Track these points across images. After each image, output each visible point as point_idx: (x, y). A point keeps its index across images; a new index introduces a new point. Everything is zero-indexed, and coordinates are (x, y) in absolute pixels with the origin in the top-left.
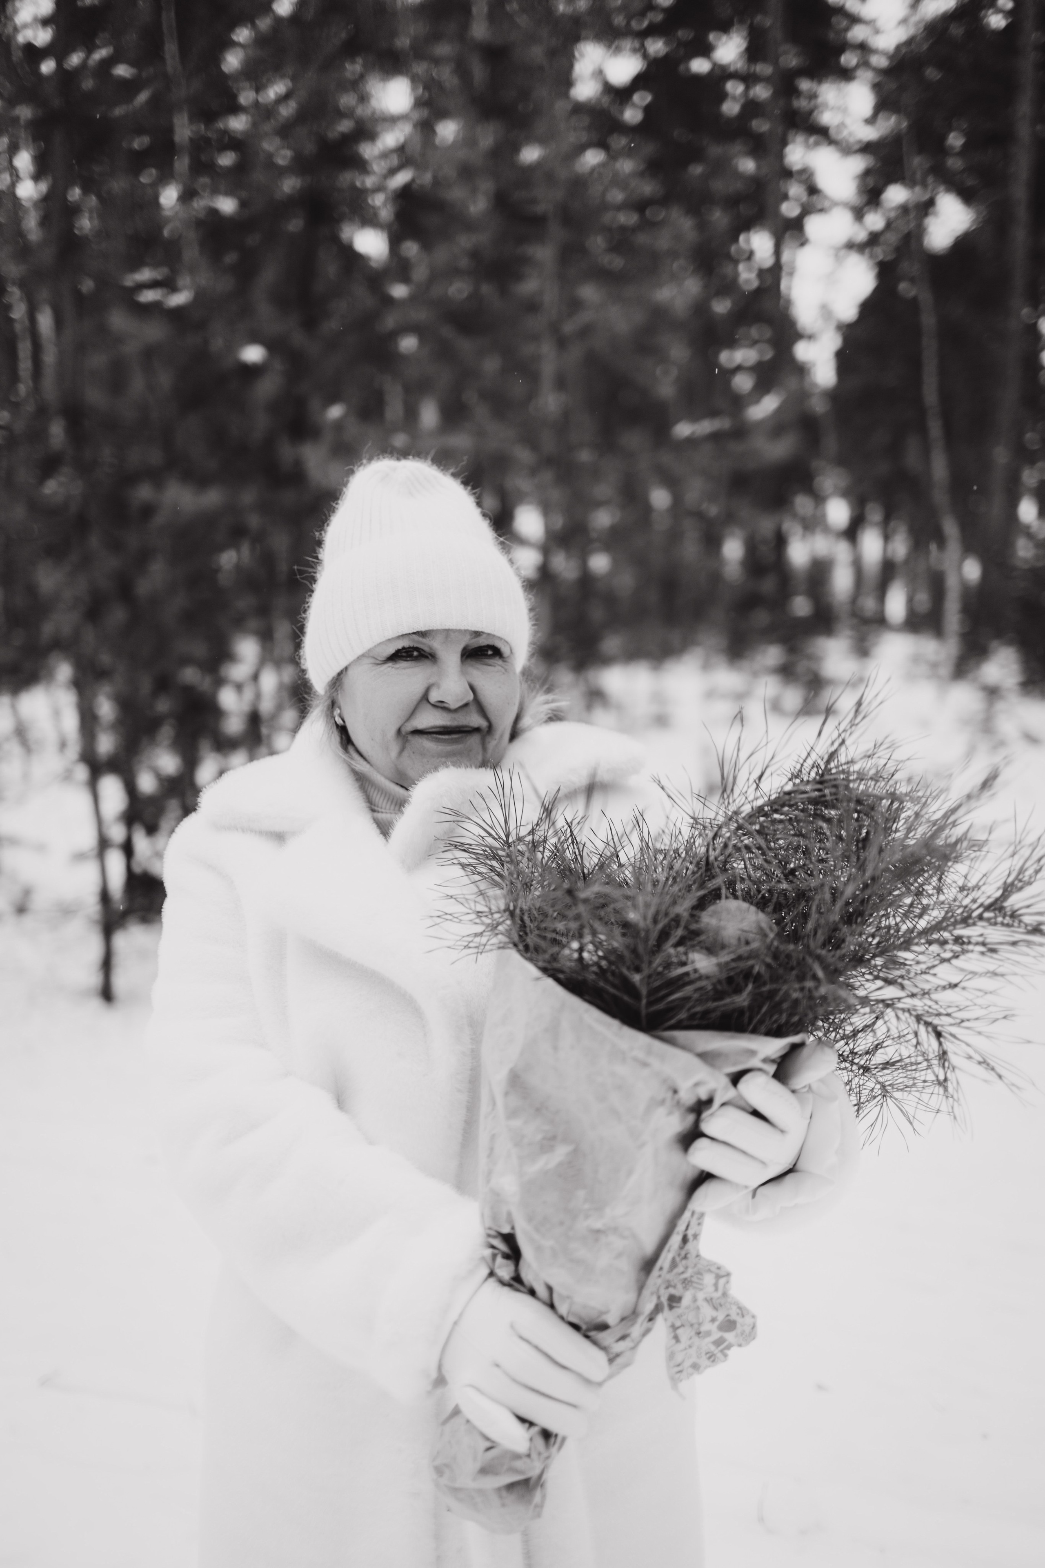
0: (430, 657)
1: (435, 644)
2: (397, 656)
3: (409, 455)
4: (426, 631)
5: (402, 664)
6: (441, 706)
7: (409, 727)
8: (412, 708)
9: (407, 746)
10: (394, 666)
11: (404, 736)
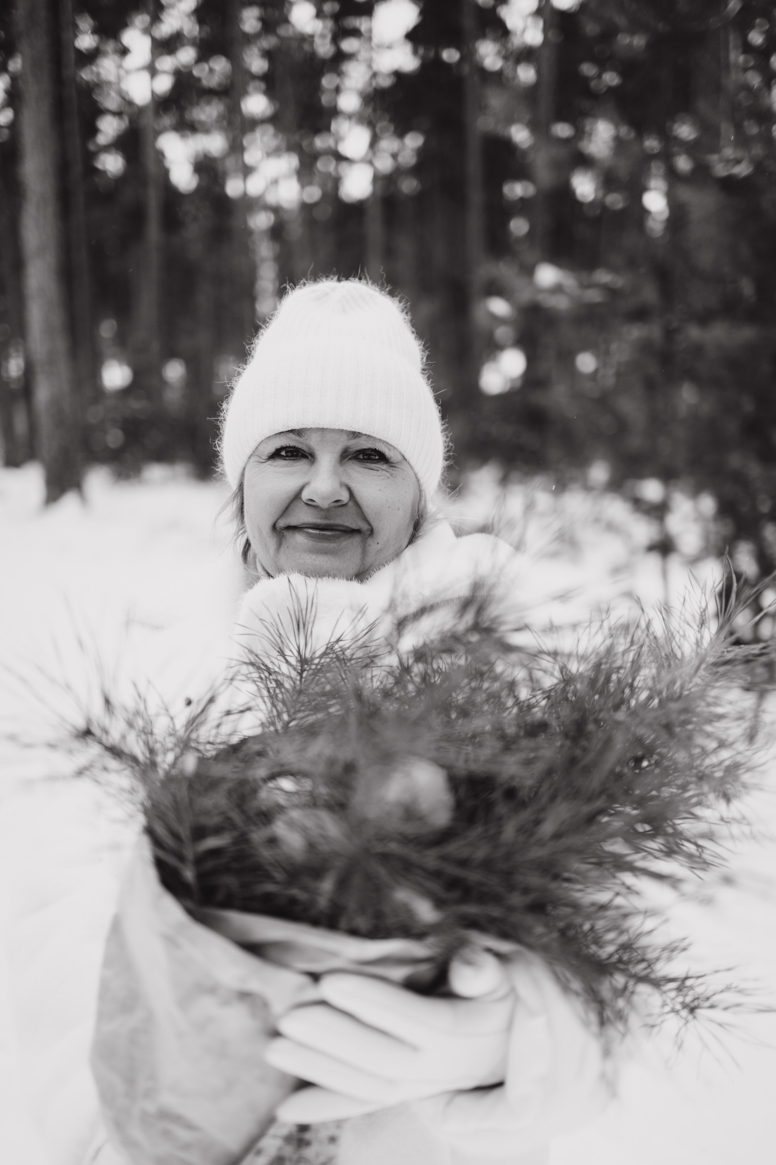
0: (310, 457)
1: (313, 442)
2: (276, 455)
3: (350, 276)
4: (301, 429)
5: (280, 462)
6: (311, 504)
7: (282, 523)
8: (285, 505)
9: (283, 541)
10: (273, 464)
11: (280, 532)
